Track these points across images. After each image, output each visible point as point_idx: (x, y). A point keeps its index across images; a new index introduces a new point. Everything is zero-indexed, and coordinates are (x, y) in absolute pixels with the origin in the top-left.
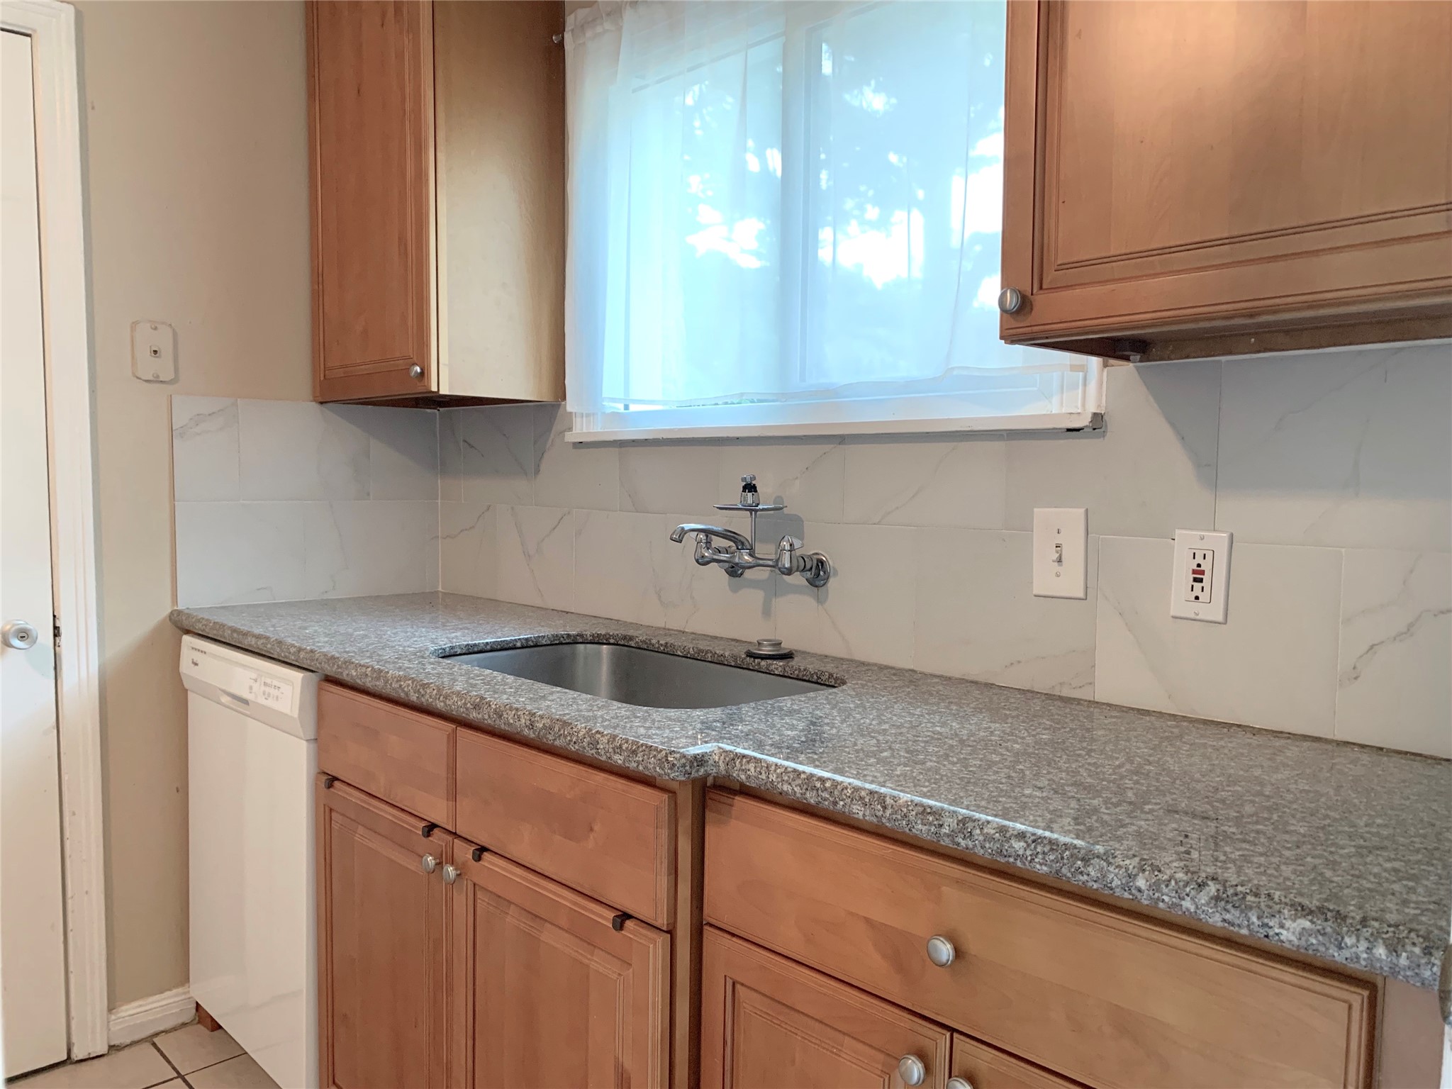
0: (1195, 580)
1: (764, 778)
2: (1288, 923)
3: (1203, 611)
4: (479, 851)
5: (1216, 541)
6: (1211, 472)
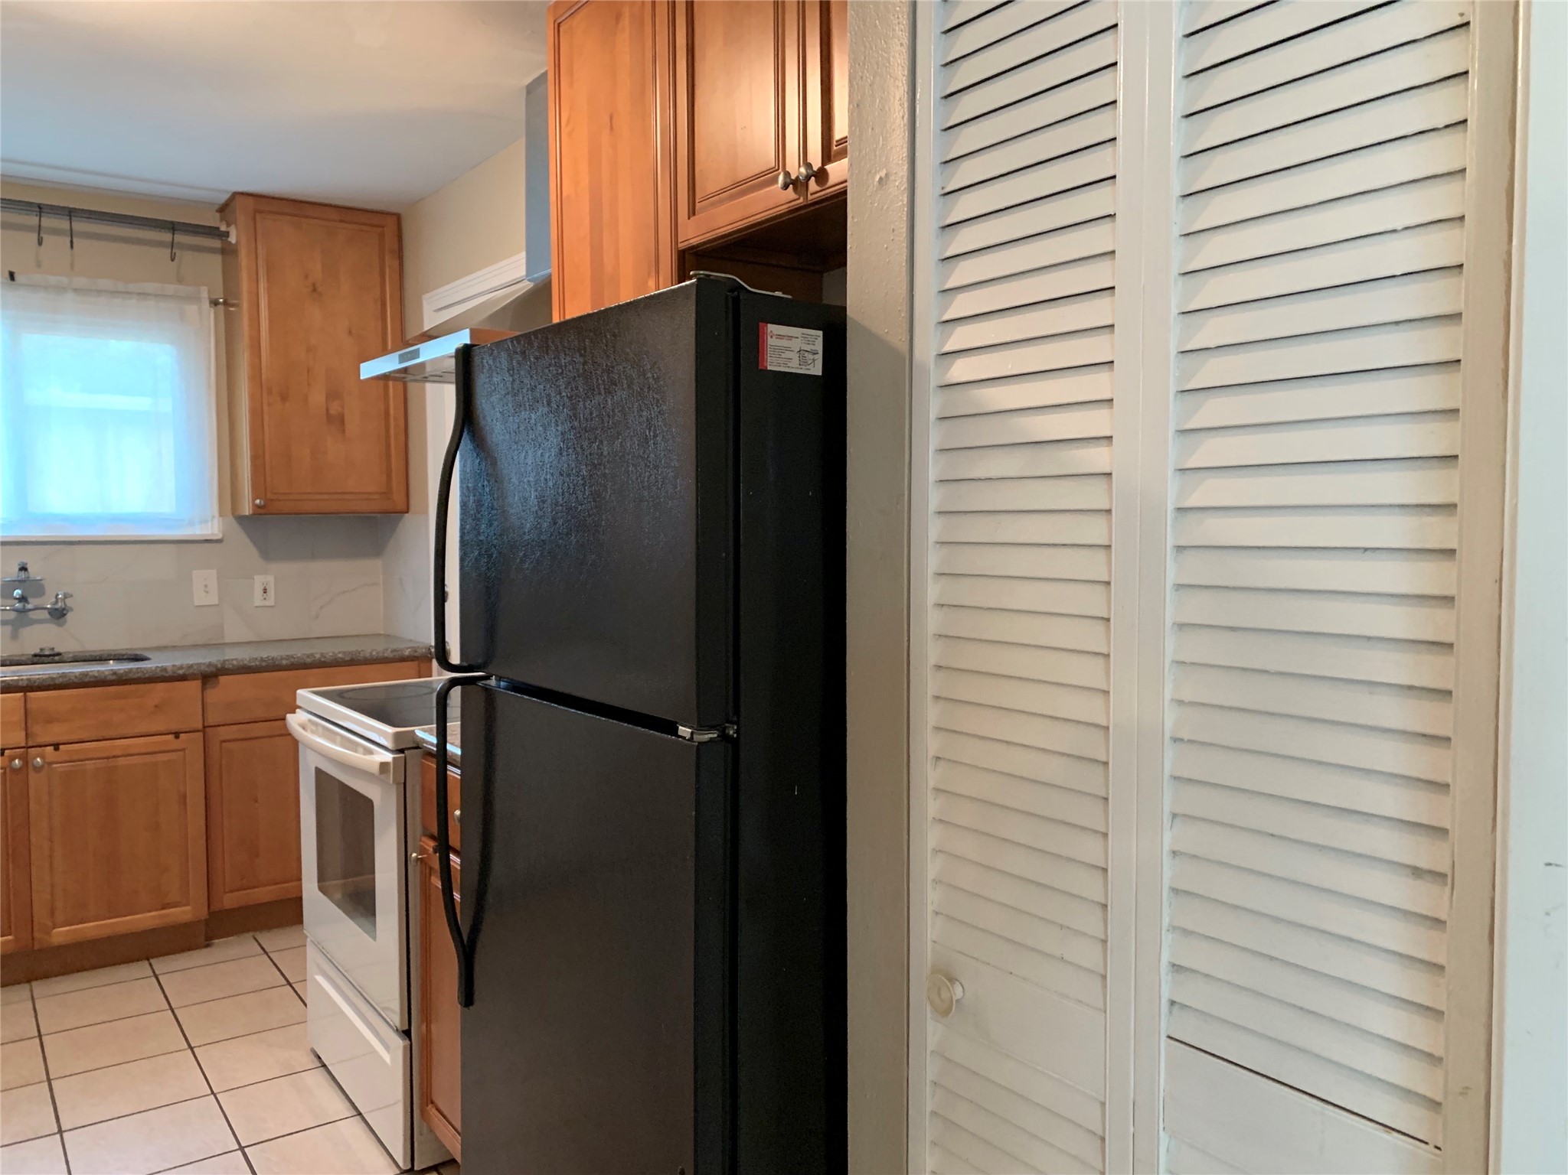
0: (265, 592)
3: (267, 603)
4: (56, 747)
5: (270, 579)
6: (266, 554)
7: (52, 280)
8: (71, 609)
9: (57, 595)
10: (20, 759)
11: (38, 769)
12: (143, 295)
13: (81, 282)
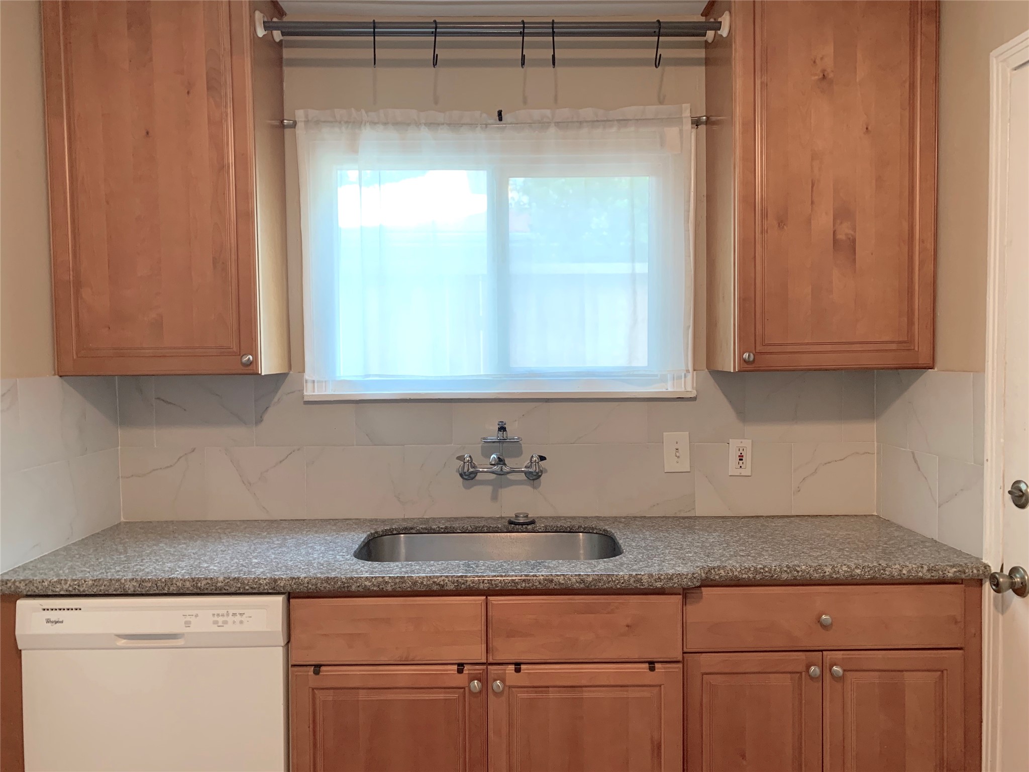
0: (740, 460)
1: (731, 575)
2: (950, 571)
3: (743, 472)
4: (518, 666)
5: (747, 443)
6: (743, 415)
7: (536, 114)
8: (546, 471)
9: (532, 457)
10: (479, 680)
11: (497, 694)
12: (624, 122)
13: (564, 113)
